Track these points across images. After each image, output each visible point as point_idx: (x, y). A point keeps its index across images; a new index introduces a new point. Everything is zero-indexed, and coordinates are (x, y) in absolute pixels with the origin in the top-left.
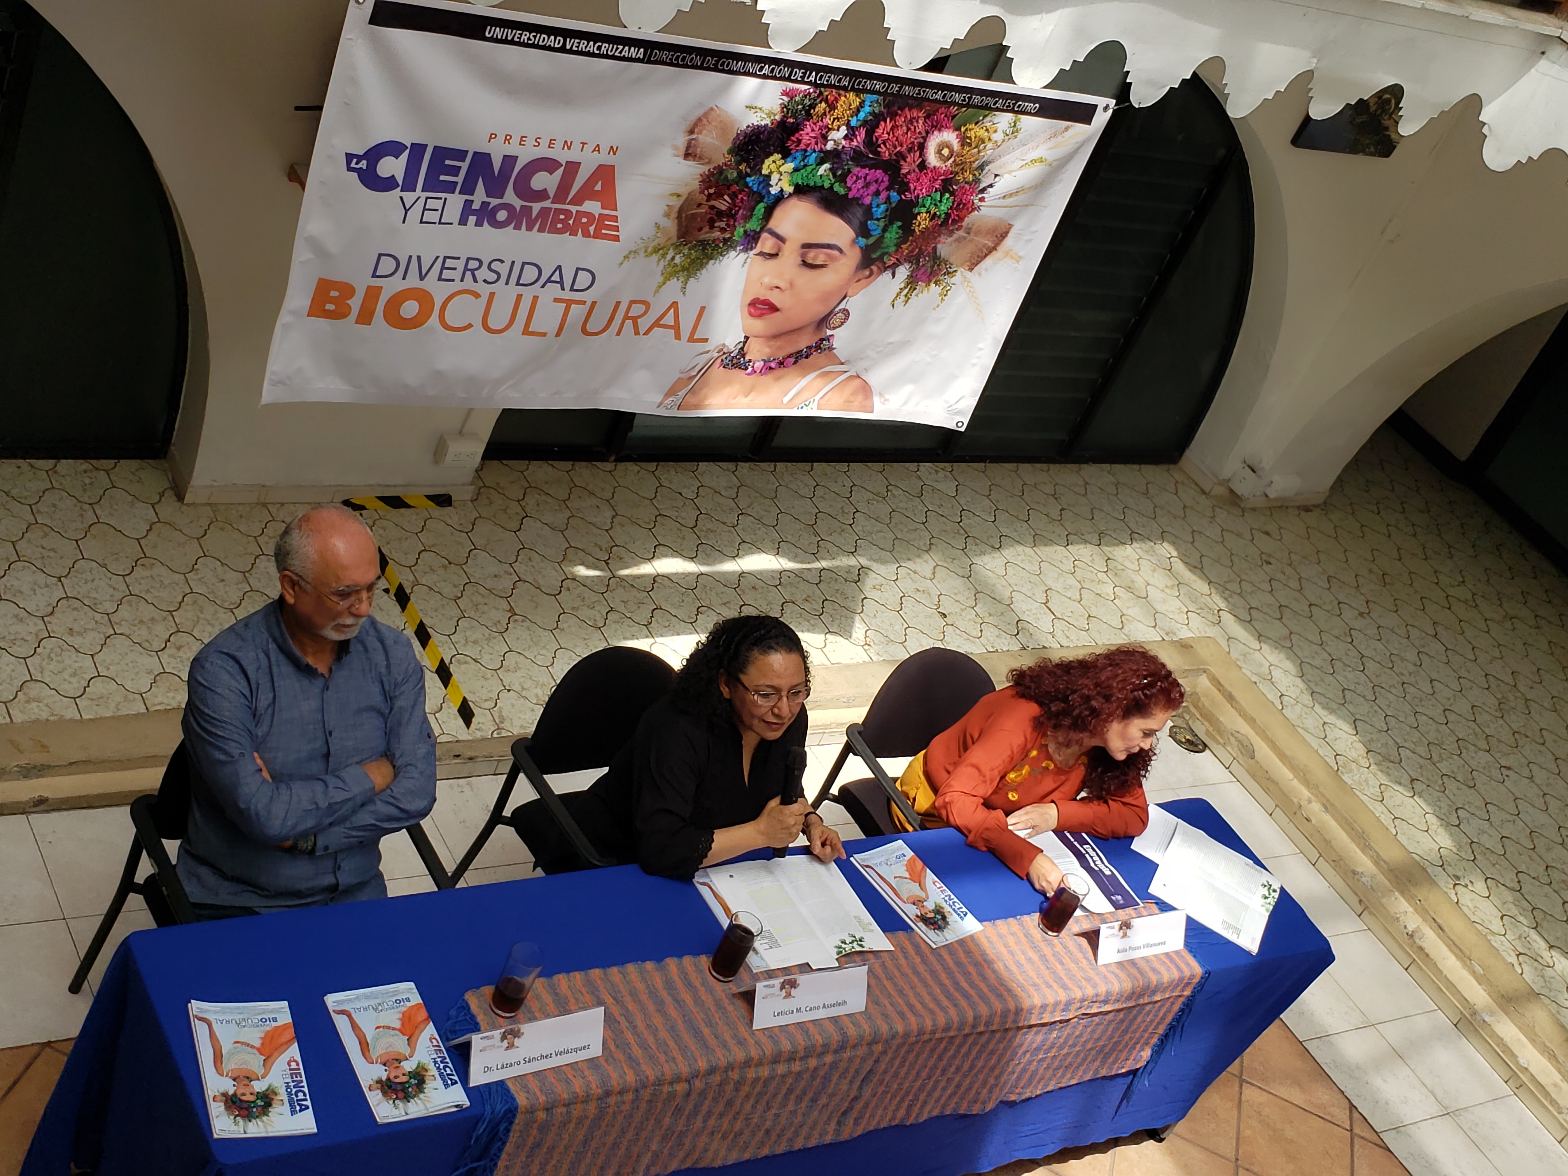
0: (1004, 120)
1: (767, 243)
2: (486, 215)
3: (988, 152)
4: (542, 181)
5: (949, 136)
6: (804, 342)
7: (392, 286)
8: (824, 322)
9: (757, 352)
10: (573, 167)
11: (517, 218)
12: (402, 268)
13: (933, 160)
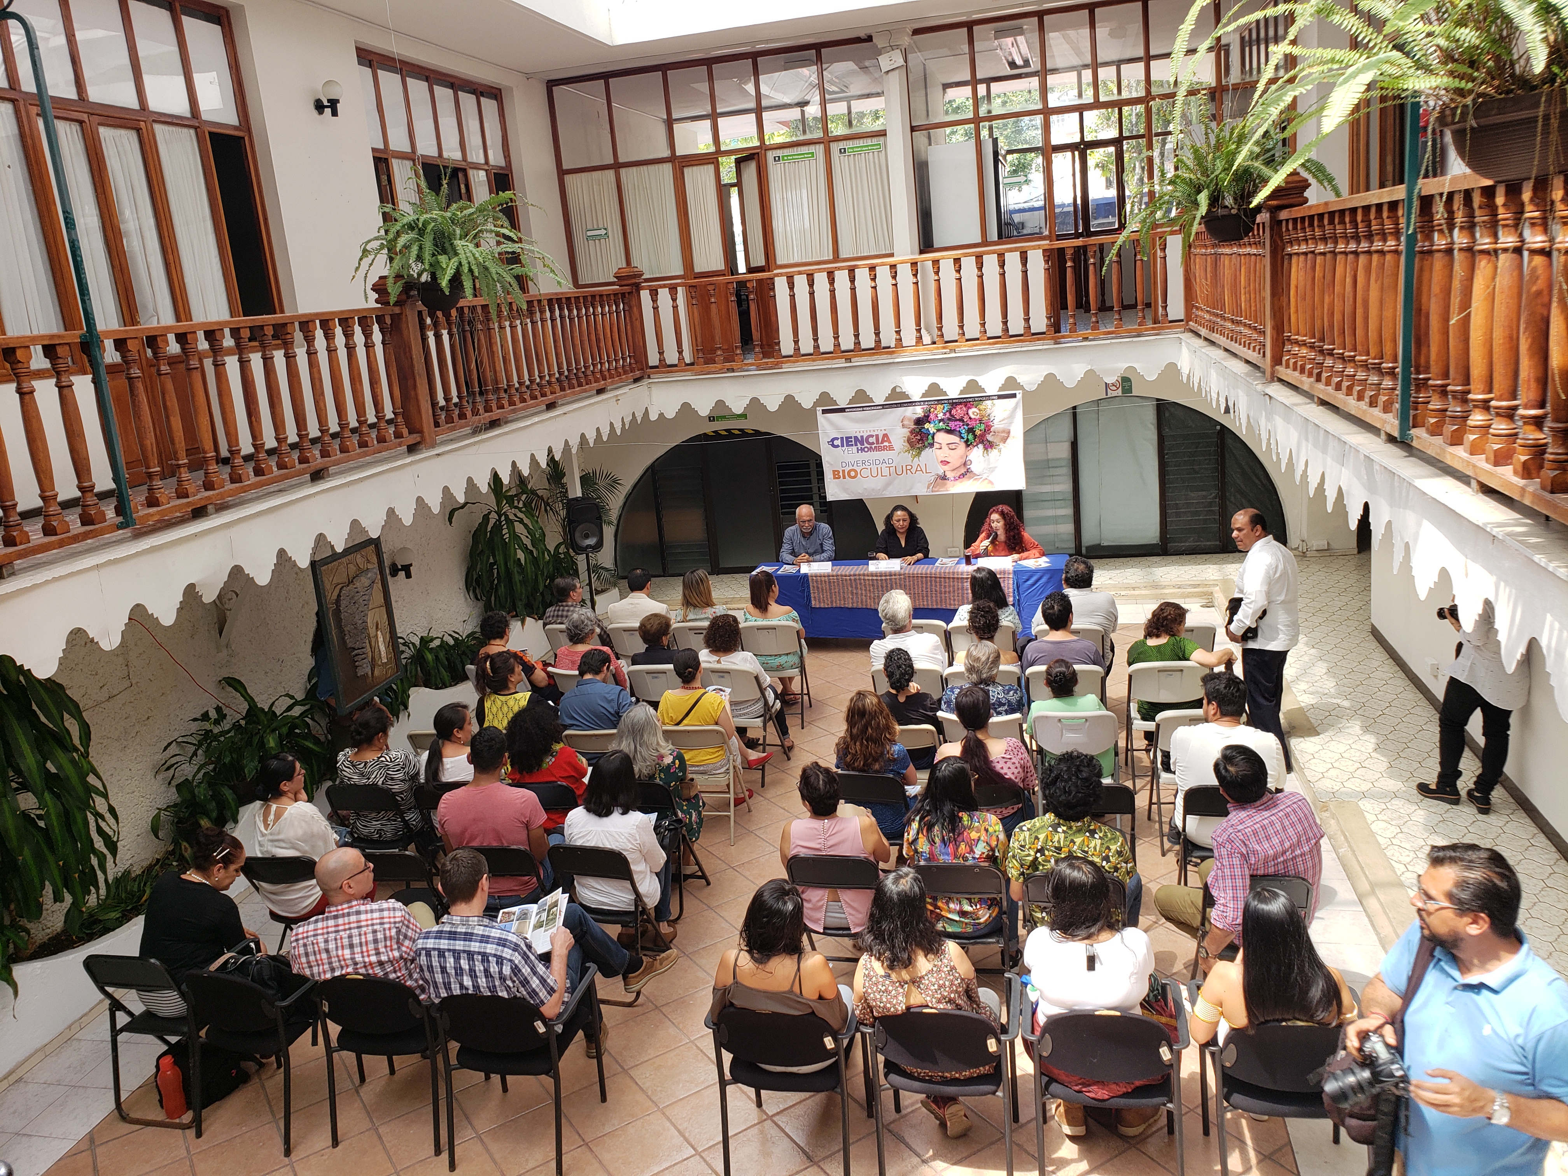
0: (989, 403)
1: (936, 446)
2: (862, 450)
3: (989, 412)
4: (871, 440)
5: (974, 410)
6: (963, 471)
7: (847, 469)
8: (965, 464)
9: (949, 475)
10: (877, 436)
11: (870, 449)
12: (847, 464)
13: (973, 416)
